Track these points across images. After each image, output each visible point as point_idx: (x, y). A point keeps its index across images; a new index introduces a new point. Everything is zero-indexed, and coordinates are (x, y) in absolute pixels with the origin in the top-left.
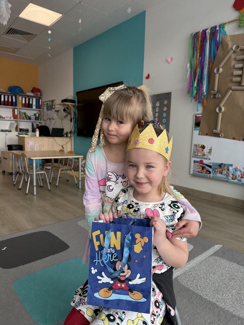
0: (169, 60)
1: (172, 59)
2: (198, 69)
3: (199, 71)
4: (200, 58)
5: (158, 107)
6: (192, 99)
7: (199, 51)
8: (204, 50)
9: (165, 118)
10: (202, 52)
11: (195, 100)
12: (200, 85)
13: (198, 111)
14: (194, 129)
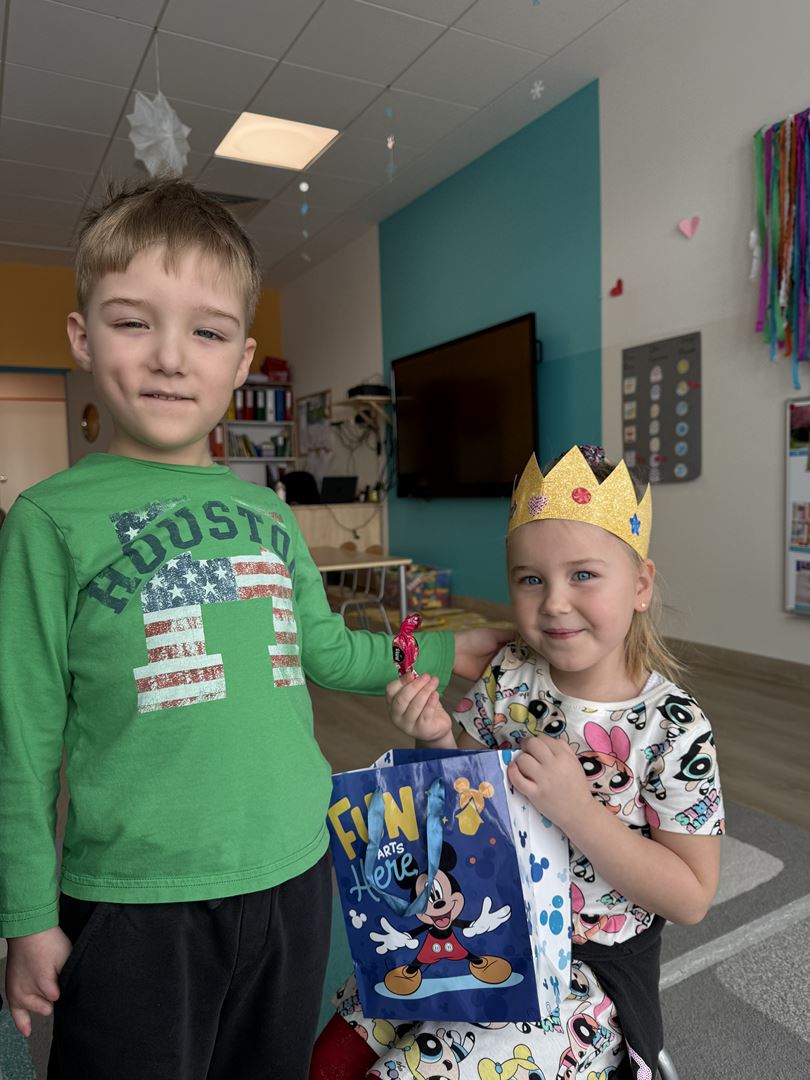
0: (686, 226)
1: (695, 222)
2: (789, 244)
3: (793, 254)
4: (794, 208)
5: (659, 383)
6: (773, 348)
7: (787, 187)
8: (805, 182)
9: (684, 418)
10: (797, 189)
11: (784, 351)
12: (798, 299)
13: (798, 387)
14: (788, 451)
